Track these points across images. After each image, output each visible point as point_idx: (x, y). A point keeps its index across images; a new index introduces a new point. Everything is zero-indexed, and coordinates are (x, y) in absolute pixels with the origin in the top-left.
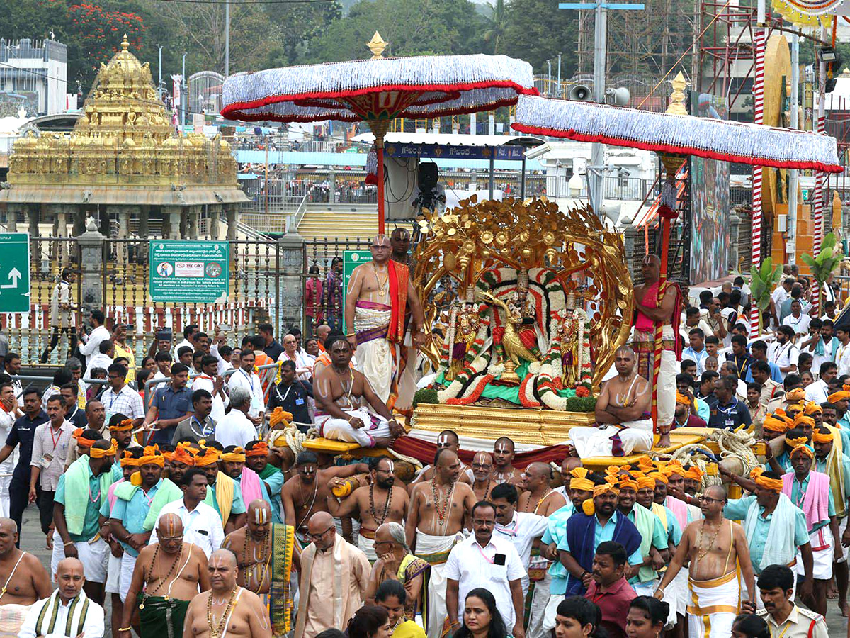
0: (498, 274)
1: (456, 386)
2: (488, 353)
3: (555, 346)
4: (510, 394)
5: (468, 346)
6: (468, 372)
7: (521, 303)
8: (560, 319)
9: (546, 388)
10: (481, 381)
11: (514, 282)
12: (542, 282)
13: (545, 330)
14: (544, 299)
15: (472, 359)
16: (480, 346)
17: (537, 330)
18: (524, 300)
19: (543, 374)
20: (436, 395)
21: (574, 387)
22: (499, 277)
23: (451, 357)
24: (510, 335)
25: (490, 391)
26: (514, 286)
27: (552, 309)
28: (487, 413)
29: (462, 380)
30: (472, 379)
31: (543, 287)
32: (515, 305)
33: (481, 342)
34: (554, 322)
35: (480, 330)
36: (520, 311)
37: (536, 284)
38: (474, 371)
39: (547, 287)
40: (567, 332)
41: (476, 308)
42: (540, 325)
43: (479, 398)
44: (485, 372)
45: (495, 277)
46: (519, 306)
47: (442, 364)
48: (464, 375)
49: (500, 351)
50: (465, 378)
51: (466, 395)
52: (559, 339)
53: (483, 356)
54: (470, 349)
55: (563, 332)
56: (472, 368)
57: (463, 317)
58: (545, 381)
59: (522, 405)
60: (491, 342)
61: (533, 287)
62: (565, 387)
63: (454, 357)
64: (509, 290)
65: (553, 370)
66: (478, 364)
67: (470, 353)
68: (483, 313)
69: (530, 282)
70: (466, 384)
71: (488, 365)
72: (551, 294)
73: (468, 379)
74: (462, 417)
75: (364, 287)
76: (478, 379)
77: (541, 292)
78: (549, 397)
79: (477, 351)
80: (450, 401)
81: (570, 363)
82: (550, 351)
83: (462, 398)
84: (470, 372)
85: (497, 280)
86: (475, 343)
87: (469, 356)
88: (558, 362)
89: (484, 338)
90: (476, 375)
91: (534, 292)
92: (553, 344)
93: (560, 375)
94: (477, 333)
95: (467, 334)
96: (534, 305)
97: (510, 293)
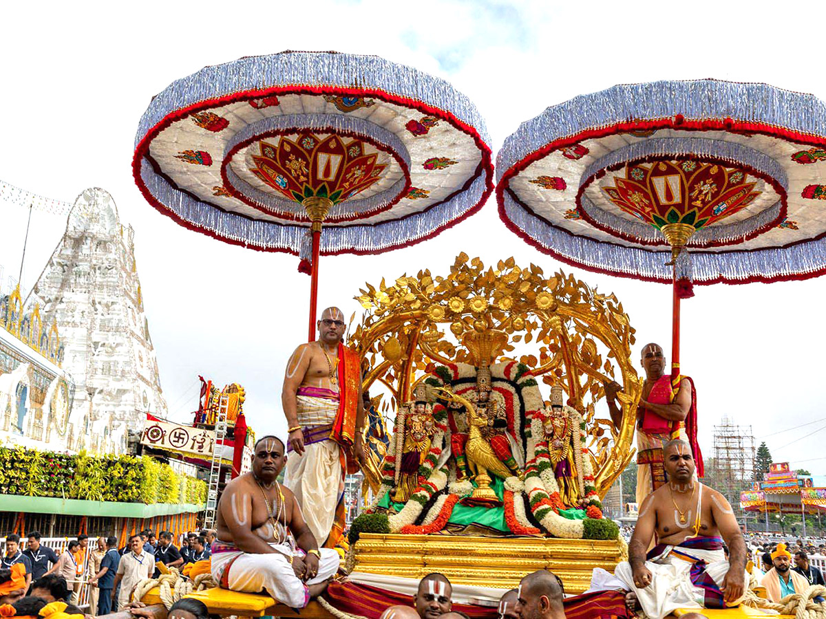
0: (455, 368)
1: (414, 508)
2: (446, 467)
3: (538, 454)
4: (491, 517)
5: (422, 456)
6: (428, 490)
8: (544, 419)
9: (546, 506)
10: (447, 501)
11: (473, 380)
12: (513, 376)
13: (518, 437)
14: (516, 398)
15: (429, 473)
16: (437, 456)
19: (535, 489)
20: (386, 521)
21: (583, 506)
22: (456, 373)
23: (397, 474)
24: (477, 444)
25: (463, 515)
26: (472, 385)
27: (528, 408)
28: (466, 544)
29: (421, 500)
30: (434, 499)
31: (513, 383)
32: (478, 406)
33: (437, 451)
34: (536, 425)
35: (436, 436)
36: (486, 413)
37: (502, 380)
38: (435, 488)
39: (519, 382)
41: (429, 409)
42: (511, 431)
43: (444, 524)
44: (446, 490)
45: (451, 372)
46: (484, 406)
47: (385, 482)
48: (424, 493)
49: (461, 464)
50: (425, 497)
51: (429, 520)
52: (546, 444)
53: (442, 470)
54: (426, 460)
55: (552, 435)
56: (432, 484)
58: (540, 499)
59: (510, 532)
61: (498, 384)
62: (568, 507)
63: (402, 470)
64: (464, 391)
65: (545, 484)
66: (438, 480)
67: (427, 465)
68: (437, 415)
69: (494, 379)
70: (428, 505)
71: (448, 483)
72: (525, 390)
73: (428, 499)
74: (426, 553)
75: (311, 370)
76: (442, 499)
77: (512, 390)
78: (553, 520)
79: (435, 463)
80: (405, 530)
81: (568, 473)
82: (534, 461)
83: (423, 524)
84: (430, 489)
85: (453, 375)
86: (431, 453)
87: (425, 469)
88: (549, 472)
89: (440, 448)
90: (439, 493)
91: (501, 390)
92: (537, 451)
93: (558, 491)
94: (432, 441)
95: (420, 441)
96: (504, 405)
97: (468, 392)
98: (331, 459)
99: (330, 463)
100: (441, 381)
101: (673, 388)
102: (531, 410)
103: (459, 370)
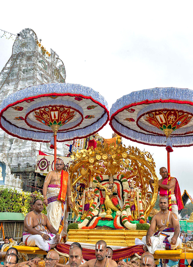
0: (102, 177)
1: (86, 221)
2: (98, 208)
3: (126, 203)
4: (109, 223)
5: (90, 205)
6: (91, 215)
7: (111, 188)
8: (128, 192)
9: (126, 220)
10: (97, 219)
11: (108, 180)
12: (119, 179)
13: (121, 198)
14: (120, 185)
15: (92, 210)
16: (95, 205)
17: (118, 198)
18: (112, 187)
19: (123, 214)
20: (77, 225)
22: (102, 178)
23: (83, 210)
24: (108, 200)
25: (101, 223)
27: (124, 189)
28: (100, 232)
29: (88, 219)
30: (93, 218)
31: (120, 181)
32: (109, 188)
33: (95, 203)
34: (126, 193)
35: (95, 198)
36: (111, 191)
37: (117, 180)
38: (93, 215)
40: (132, 197)
41: (93, 190)
42: (119, 196)
43: (96, 226)
44: (98, 216)
45: (100, 178)
46: (111, 189)
47: (80, 213)
48: (89, 216)
49: (103, 207)
50: (90, 218)
51: (91, 225)
52: (129, 200)
53: (97, 209)
54: (91, 206)
55: (130, 197)
56: (93, 214)
57: (88, 193)
58: (125, 217)
59: (115, 228)
60: (100, 204)
61: (115, 181)
62: (133, 220)
63: (85, 209)
64: (105, 184)
65: (128, 213)
66: (95, 212)
67: (92, 208)
68: (96, 192)
69: (114, 180)
70: (90, 220)
71: (99, 213)
72: (123, 183)
74: (89, 235)
75: (52, 179)
76: (95, 218)
77: (119, 183)
78: (128, 224)
79: (94, 207)
80: (83, 228)
81: (135, 209)
82: (125, 206)
83: (89, 226)
84: (92, 215)
85: (101, 179)
86: (93, 204)
87: (91, 209)
88: (129, 209)
89: (97, 202)
90: (94, 216)
91: (116, 183)
92: (126, 202)
93: (131, 215)
94: (94, 200)
95: (90, 200)
96: (117, 188)
97: (106, 184)
98: (59, 206)
99: (58, 207)
100: (97, 181)
101: (168, 181)
102: (125, 189)
103: (103, 178)
